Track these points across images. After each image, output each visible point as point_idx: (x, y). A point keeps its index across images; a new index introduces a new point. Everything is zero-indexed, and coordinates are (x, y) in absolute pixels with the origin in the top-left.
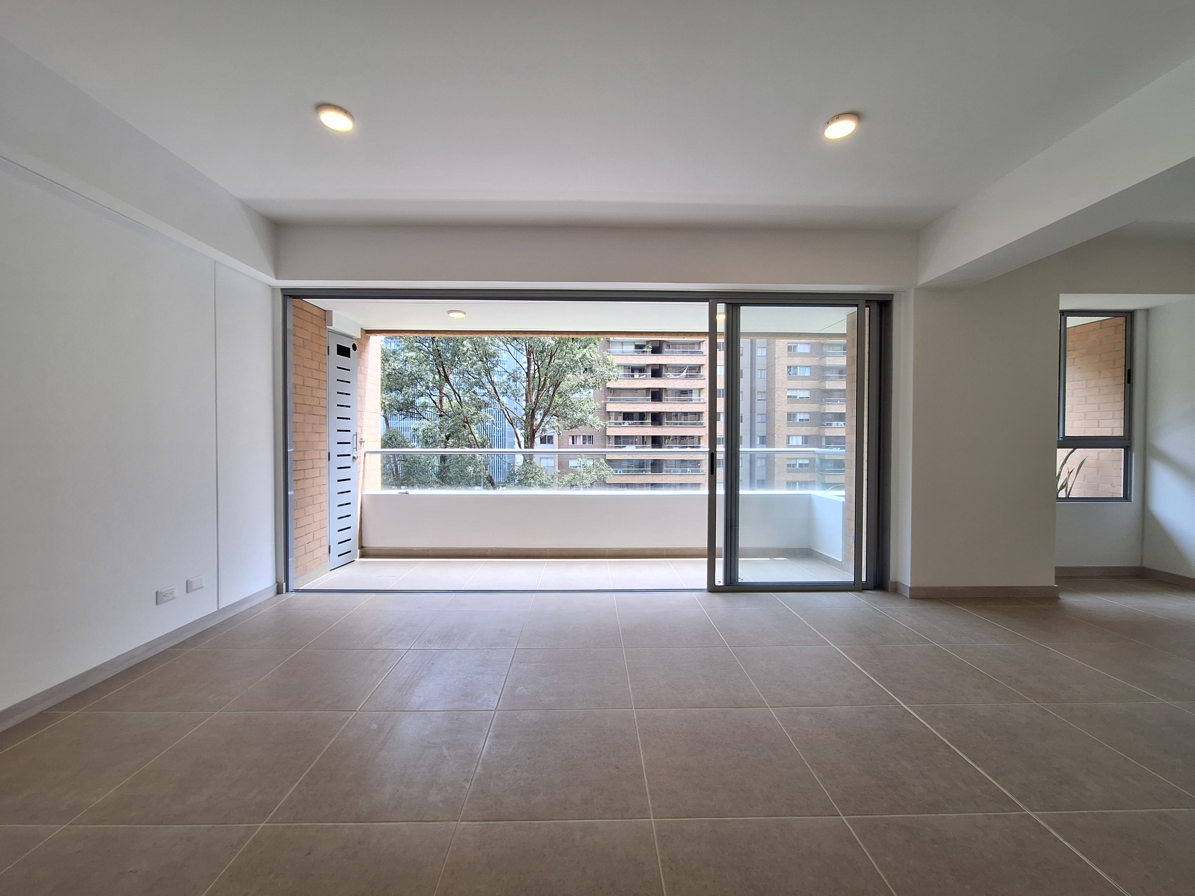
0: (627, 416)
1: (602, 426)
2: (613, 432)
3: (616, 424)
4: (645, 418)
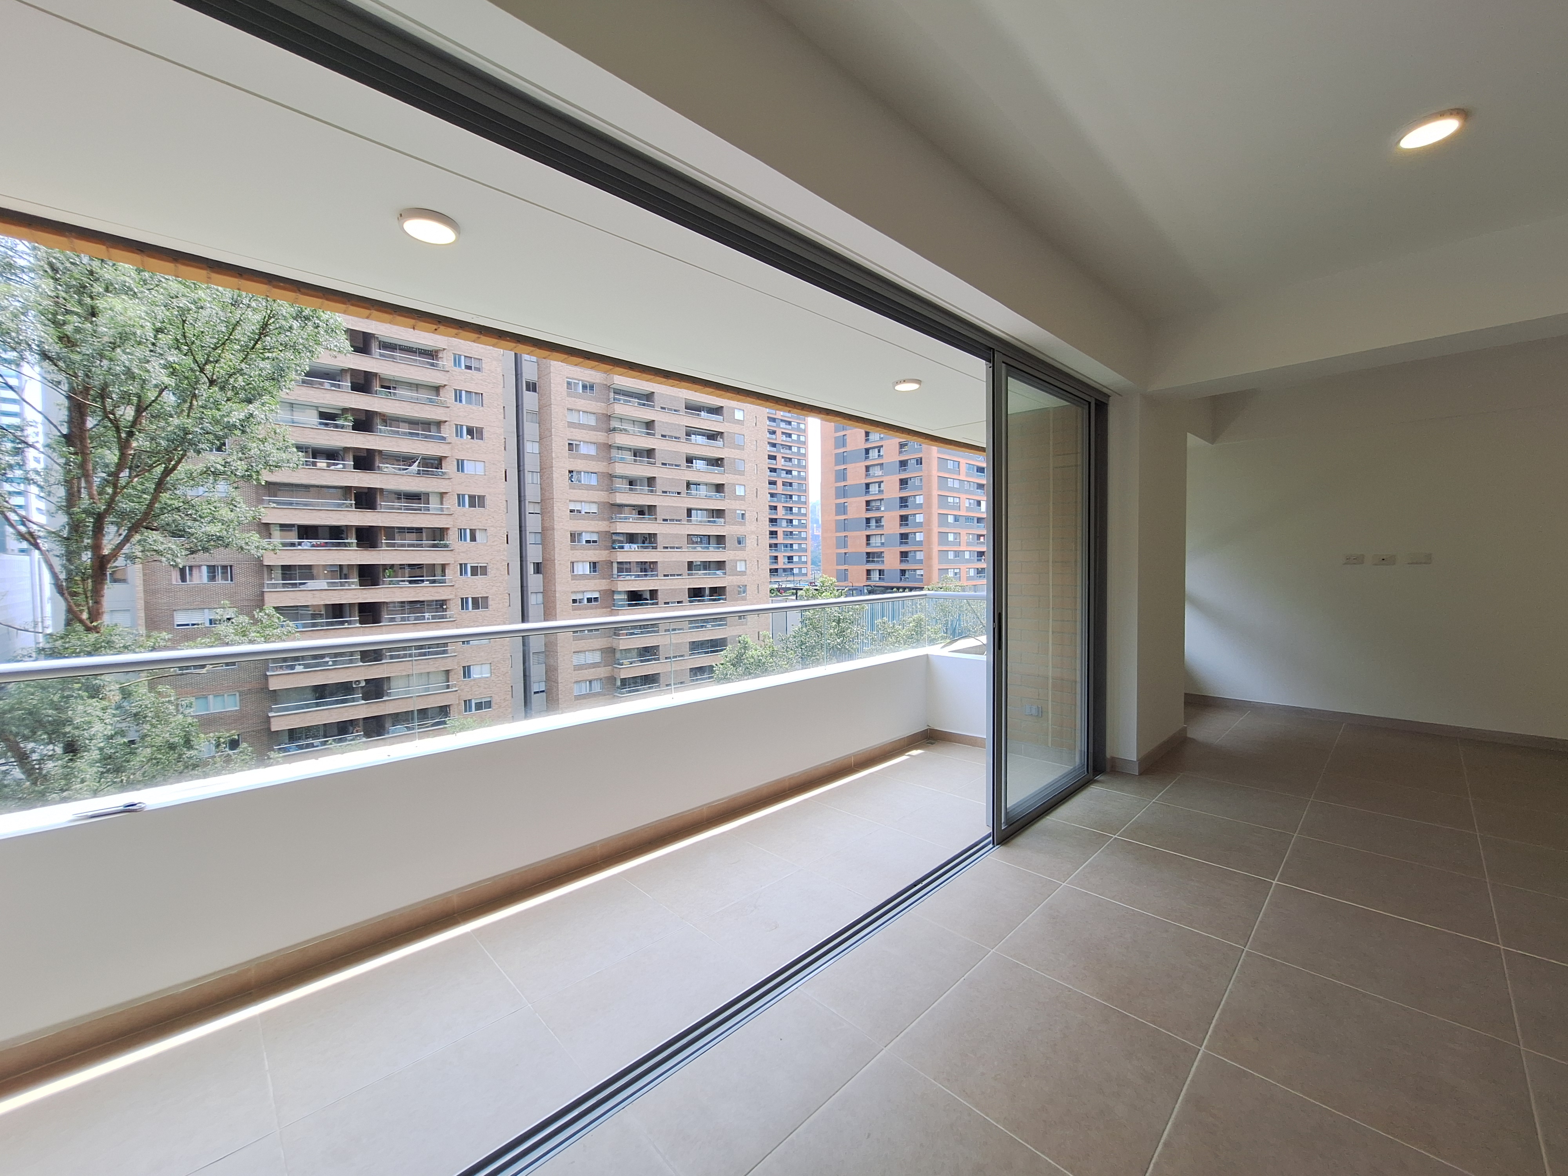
0: (307, 532)
2: (277, 558)
3: (283, 544)
4: (344, 536)
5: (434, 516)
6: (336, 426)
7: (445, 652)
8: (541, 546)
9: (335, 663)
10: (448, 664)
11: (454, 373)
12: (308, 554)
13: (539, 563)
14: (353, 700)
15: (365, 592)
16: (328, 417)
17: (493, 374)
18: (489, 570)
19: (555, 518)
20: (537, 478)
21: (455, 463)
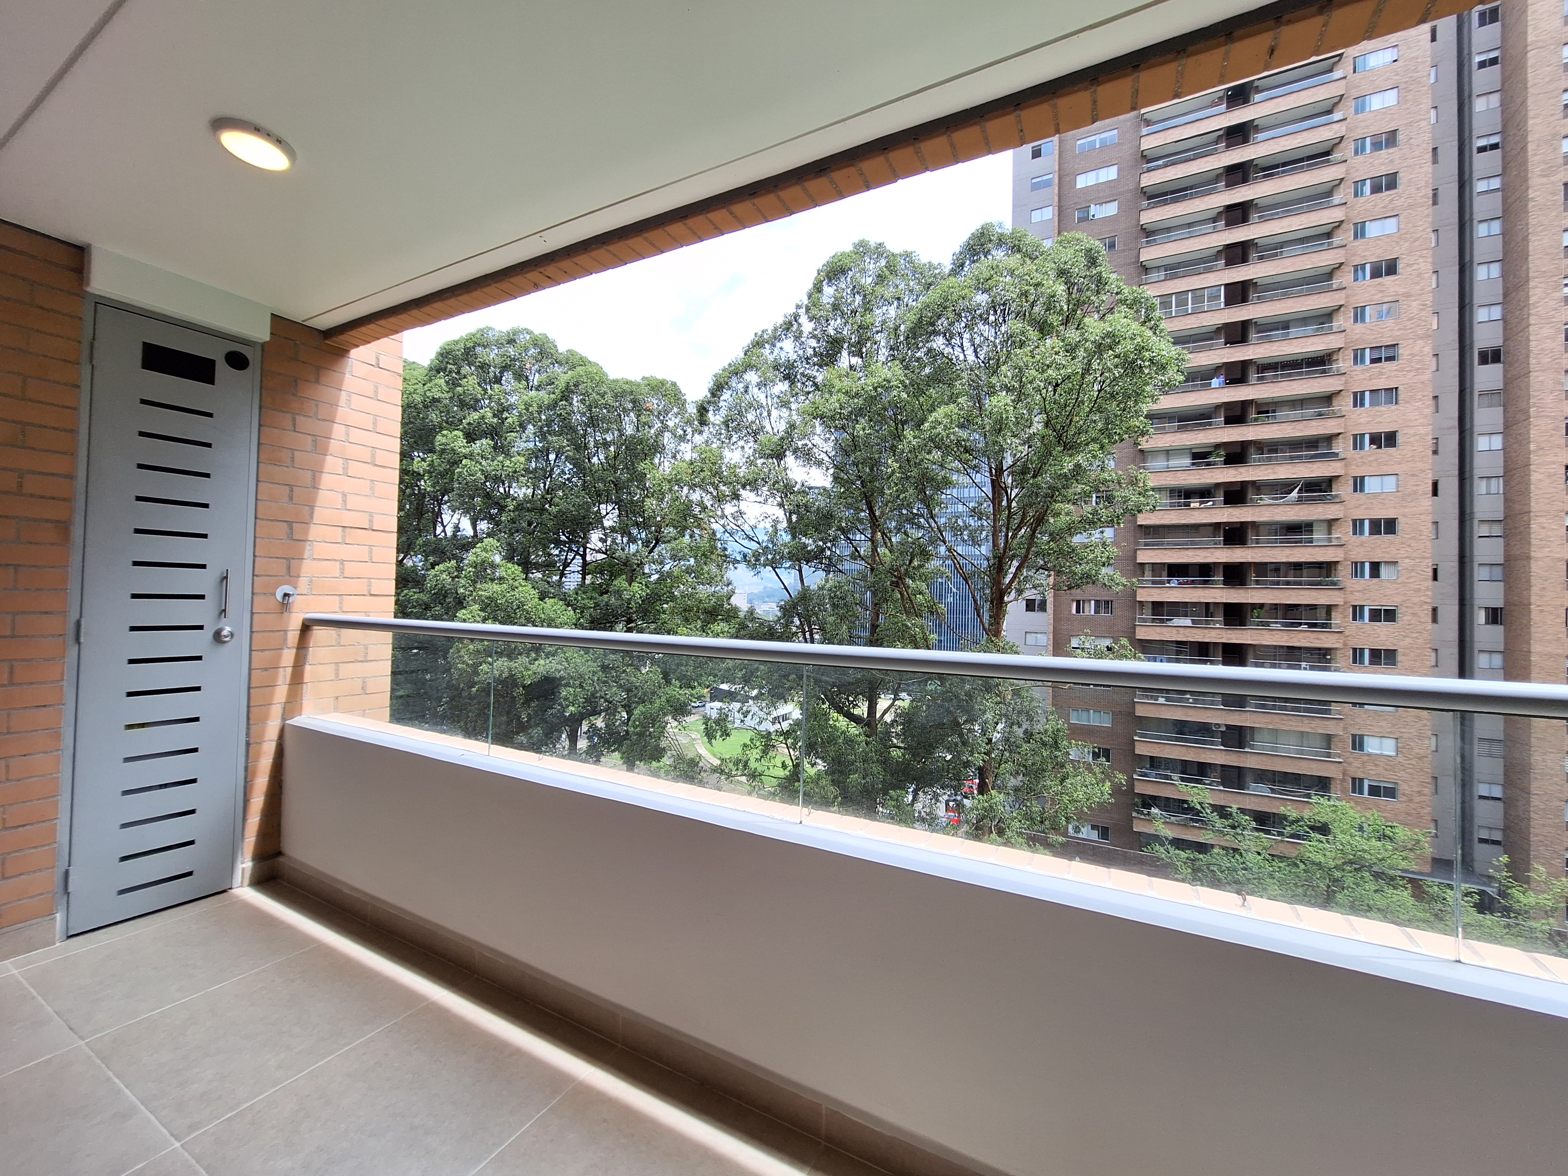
0: (1176, 570)
1: (1125, 586)
2: (1149, 594)
3: (1154, 582)
4: (1212, 574)
5: (1317, 549)
6: (1208, 464)
7: (1328, 712)
8: (1502, 583)
9: (1196, 701)
10: (1331, 728)
11: (1354, 373)
12: (1174, 591)
13: (1497, 609)
14: (1212, 743)
15: (1229, 632)
16: (1200, 457)
17: (1417, 358)
18: (1399, 615)
19: (1533, 542)
20: (1497, 486)
21: (1351, 482)
